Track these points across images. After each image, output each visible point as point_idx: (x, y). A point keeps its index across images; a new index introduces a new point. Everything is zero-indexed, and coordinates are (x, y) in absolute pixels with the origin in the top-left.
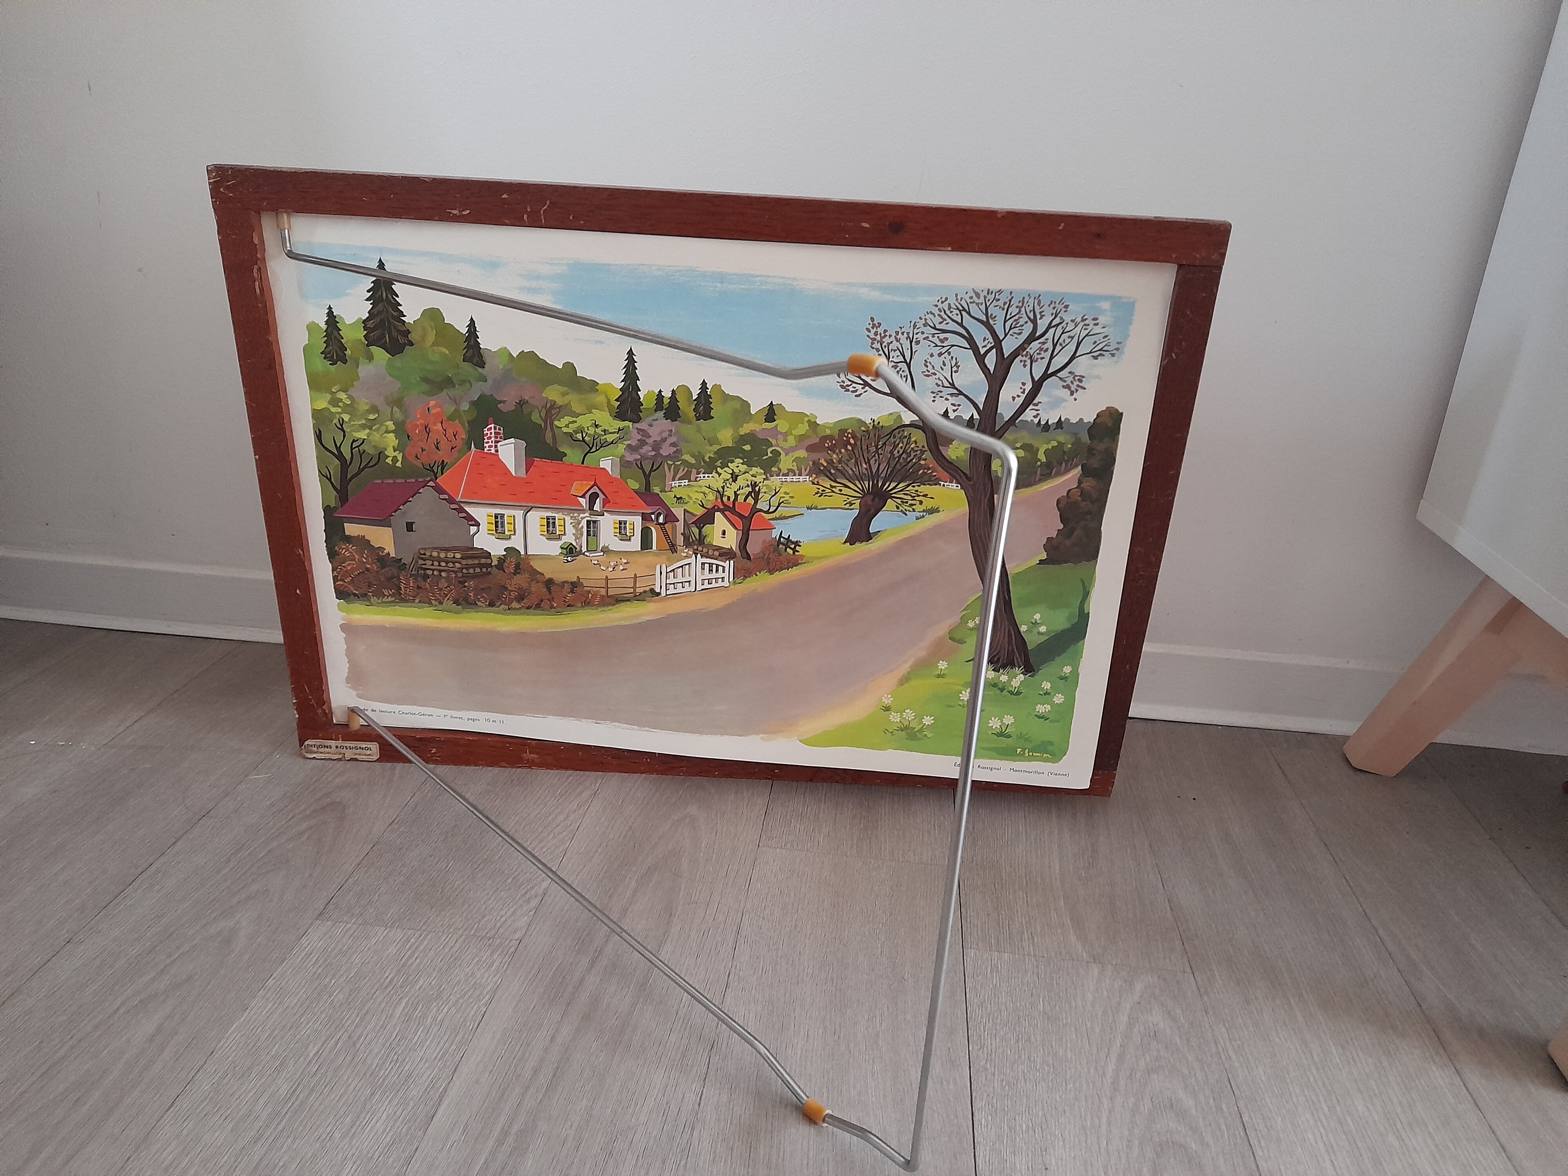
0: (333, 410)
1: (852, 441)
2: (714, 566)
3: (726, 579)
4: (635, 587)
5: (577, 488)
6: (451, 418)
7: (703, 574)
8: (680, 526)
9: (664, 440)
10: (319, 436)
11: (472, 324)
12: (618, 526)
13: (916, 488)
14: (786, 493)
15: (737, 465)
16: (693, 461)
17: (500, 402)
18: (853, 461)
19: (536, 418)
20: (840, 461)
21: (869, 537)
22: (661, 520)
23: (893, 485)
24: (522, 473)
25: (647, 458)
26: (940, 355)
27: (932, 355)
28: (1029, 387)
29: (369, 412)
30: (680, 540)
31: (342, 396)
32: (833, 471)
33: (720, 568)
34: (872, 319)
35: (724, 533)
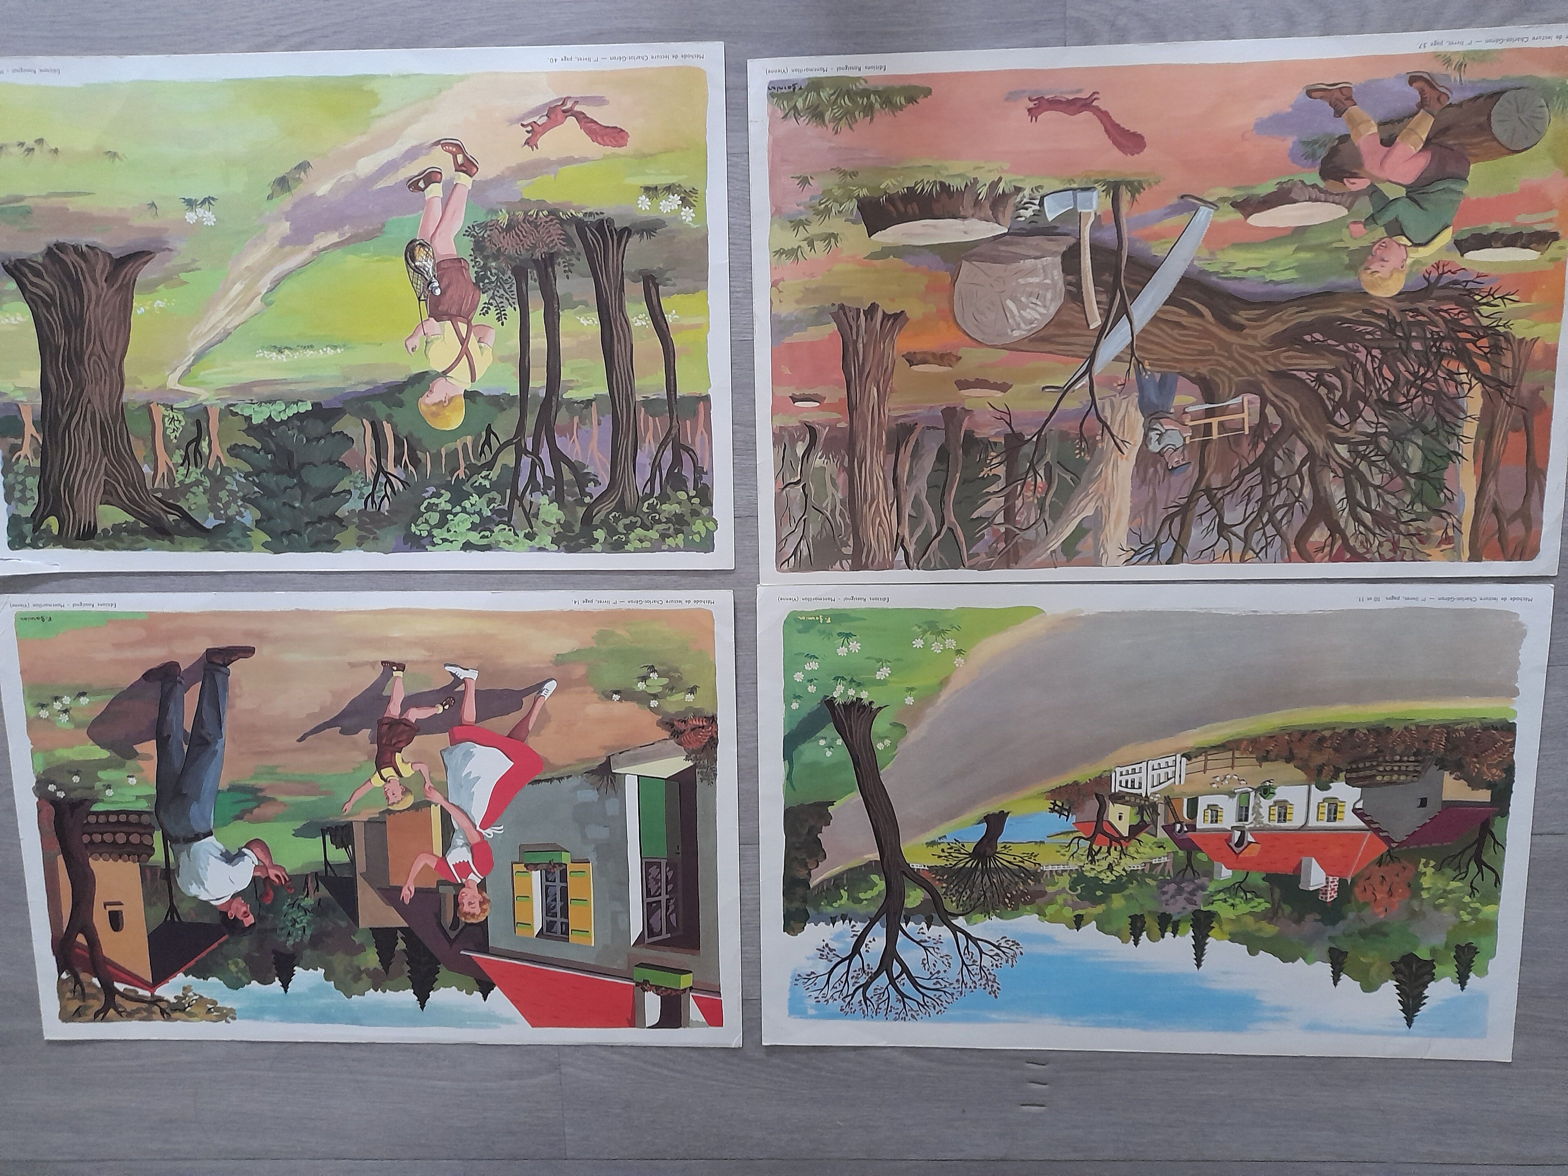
0: (1478, 905)
1: (1007, 901)
2: (1129, 786)
3: (1118, 774)
4: (1206, 760)
5: (1254, 851)
6: (1366, 904)
7: (1140, 778)
8: (1161, 822)
9: (1173, 897)
10: (1498, 881)
11: (1336, 980)
12: (1219, 818)
13: (948, 863)
14: (1064, 855)
15: (1108, 878)
16: (1147, 880)
17: (1319, 920)
18: (1005, 884)
19: (1287, 909)
20: (1017, 883)
21: (987, 819)
22: (1178, 826)
23: (969, 865)
24: (1305, 860)
25: (1187, 880)
26: (938, 972)
27: (945, 971)
28: (863, 949)
29: (1444, 905)
30: (1161, 809)
31: (1466, 917)
32: (1022, 875)
33: (1124, 784)
34: (996, 997)
35: (1120, 818)
